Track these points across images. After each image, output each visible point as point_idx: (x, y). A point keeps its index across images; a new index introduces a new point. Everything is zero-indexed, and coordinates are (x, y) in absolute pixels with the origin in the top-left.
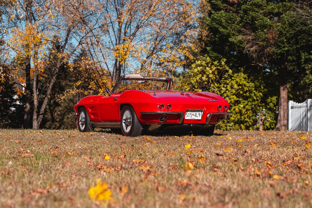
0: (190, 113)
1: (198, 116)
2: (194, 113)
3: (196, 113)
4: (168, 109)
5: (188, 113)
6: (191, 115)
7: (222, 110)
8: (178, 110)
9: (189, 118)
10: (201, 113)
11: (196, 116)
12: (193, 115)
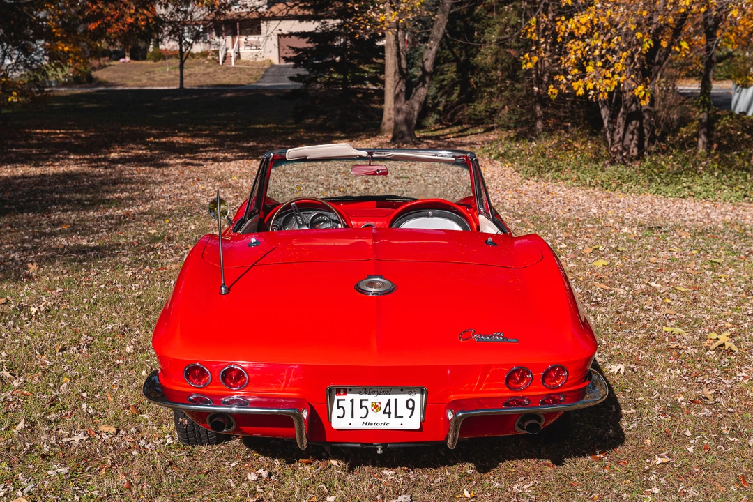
0: (357, 397)
1: (403, 410)
2: (382, 399)
3: (392, 397)
5: (347, 400)
6: (364, 409)
7: (535, 387)
8: (283, 391)
9: (352, 421)
10: (417, 398)
11: (389, 413)
12: (376, 406)
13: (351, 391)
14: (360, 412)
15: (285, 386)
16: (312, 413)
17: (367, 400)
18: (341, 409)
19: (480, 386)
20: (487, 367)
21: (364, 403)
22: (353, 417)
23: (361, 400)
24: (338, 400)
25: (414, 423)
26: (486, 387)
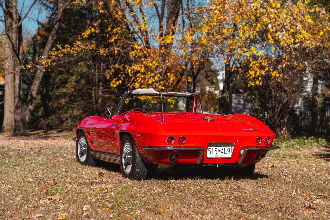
0: (214, 148)
1: (227, 152)
2: (221, 148)
4: (180, 142)
5: (211, 149)
8: (195, 145)
9: (213, 155)
10: (231, 148)
11: (223, 153)
12: (219, 151)
13: (212, 146)
14: (215, 152)
15: (196, 143)
17: (217, 148)
18: (210, 151)
19: (249, 143)
20: (252, 137)
21: (216, 150)
24: (209, 149)
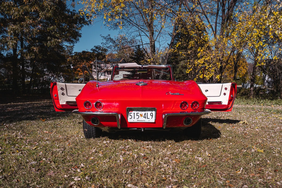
0: (136, 112)
1: (149, 116)
2: (143, 113)
3: (146, 112)
5: (133, 113)
6: (138, 116)
7: (189, 109)
8: (113, 110)
9: (134, 120)
10: (154, 112)
11: (145, 117)
12: (141, 115)
13: (134, 111)
14: (136, 117)
15: (114, 108)
16: (122, 116)
17: (139, 113)
18: (131, 116)
19: (173, 108)
20: (175, 101)
21: (138, 114)
22: (134, 118)
23: (137, 113)
24: (130, 113)
25: (153, 120)
26: (175, 108)
